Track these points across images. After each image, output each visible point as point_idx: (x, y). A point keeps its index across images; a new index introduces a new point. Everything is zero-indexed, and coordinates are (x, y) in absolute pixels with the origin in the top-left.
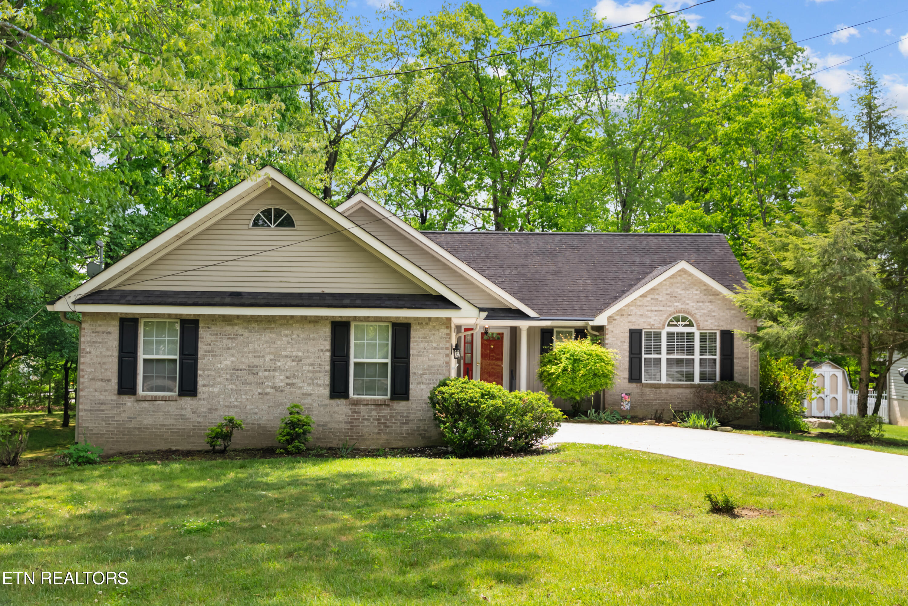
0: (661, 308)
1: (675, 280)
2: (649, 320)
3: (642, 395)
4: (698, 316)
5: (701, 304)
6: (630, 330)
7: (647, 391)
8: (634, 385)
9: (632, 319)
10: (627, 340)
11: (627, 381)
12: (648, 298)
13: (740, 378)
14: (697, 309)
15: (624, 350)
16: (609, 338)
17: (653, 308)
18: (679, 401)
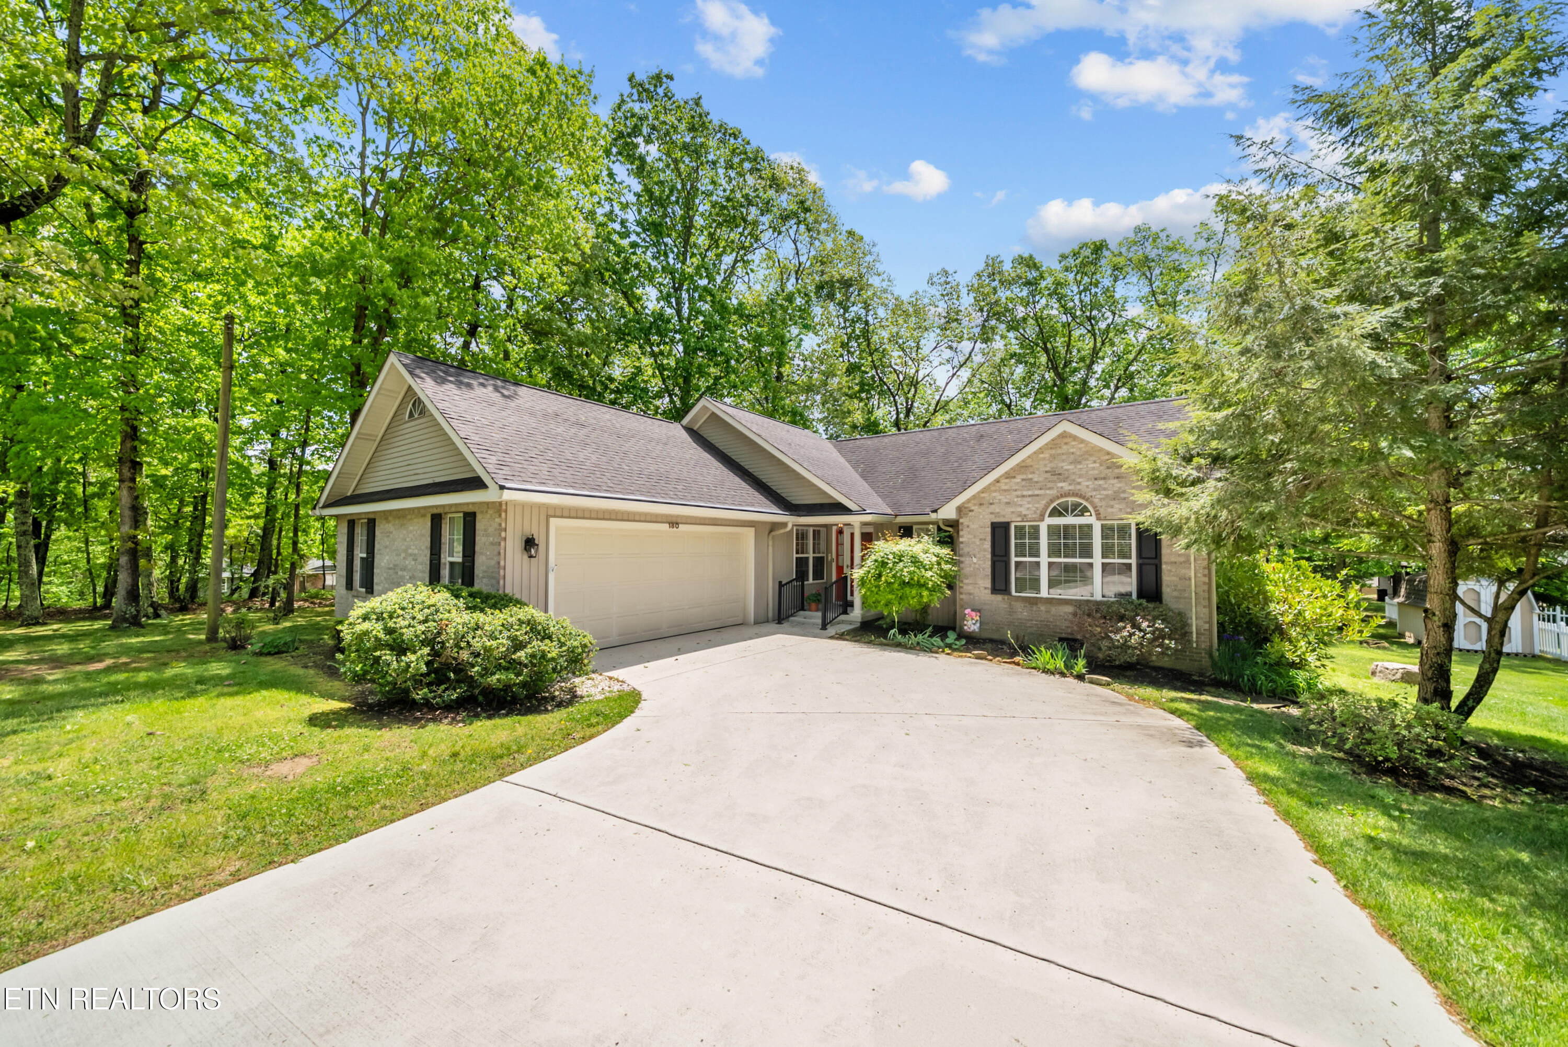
0: (1037, 492)
1: (1059, 451)
2: (1019, 509)
3: (1011, 611)
4: (1096, 501)
5: (1101, 482)
6: (992, 524)
7: (1018, 606)
8: (999, 597)
9: (995, 508)
10: (989, 538)
11: (989, 591)
12: (1018, 479)
13: (1175, 594)
14: (1095, 490)
15: (985, 550)
16: (964, 537)
17: (1025, 493)
18: (1067, 624)
